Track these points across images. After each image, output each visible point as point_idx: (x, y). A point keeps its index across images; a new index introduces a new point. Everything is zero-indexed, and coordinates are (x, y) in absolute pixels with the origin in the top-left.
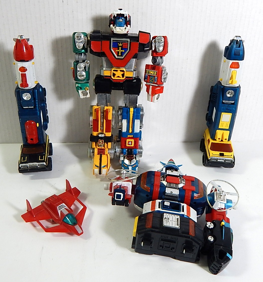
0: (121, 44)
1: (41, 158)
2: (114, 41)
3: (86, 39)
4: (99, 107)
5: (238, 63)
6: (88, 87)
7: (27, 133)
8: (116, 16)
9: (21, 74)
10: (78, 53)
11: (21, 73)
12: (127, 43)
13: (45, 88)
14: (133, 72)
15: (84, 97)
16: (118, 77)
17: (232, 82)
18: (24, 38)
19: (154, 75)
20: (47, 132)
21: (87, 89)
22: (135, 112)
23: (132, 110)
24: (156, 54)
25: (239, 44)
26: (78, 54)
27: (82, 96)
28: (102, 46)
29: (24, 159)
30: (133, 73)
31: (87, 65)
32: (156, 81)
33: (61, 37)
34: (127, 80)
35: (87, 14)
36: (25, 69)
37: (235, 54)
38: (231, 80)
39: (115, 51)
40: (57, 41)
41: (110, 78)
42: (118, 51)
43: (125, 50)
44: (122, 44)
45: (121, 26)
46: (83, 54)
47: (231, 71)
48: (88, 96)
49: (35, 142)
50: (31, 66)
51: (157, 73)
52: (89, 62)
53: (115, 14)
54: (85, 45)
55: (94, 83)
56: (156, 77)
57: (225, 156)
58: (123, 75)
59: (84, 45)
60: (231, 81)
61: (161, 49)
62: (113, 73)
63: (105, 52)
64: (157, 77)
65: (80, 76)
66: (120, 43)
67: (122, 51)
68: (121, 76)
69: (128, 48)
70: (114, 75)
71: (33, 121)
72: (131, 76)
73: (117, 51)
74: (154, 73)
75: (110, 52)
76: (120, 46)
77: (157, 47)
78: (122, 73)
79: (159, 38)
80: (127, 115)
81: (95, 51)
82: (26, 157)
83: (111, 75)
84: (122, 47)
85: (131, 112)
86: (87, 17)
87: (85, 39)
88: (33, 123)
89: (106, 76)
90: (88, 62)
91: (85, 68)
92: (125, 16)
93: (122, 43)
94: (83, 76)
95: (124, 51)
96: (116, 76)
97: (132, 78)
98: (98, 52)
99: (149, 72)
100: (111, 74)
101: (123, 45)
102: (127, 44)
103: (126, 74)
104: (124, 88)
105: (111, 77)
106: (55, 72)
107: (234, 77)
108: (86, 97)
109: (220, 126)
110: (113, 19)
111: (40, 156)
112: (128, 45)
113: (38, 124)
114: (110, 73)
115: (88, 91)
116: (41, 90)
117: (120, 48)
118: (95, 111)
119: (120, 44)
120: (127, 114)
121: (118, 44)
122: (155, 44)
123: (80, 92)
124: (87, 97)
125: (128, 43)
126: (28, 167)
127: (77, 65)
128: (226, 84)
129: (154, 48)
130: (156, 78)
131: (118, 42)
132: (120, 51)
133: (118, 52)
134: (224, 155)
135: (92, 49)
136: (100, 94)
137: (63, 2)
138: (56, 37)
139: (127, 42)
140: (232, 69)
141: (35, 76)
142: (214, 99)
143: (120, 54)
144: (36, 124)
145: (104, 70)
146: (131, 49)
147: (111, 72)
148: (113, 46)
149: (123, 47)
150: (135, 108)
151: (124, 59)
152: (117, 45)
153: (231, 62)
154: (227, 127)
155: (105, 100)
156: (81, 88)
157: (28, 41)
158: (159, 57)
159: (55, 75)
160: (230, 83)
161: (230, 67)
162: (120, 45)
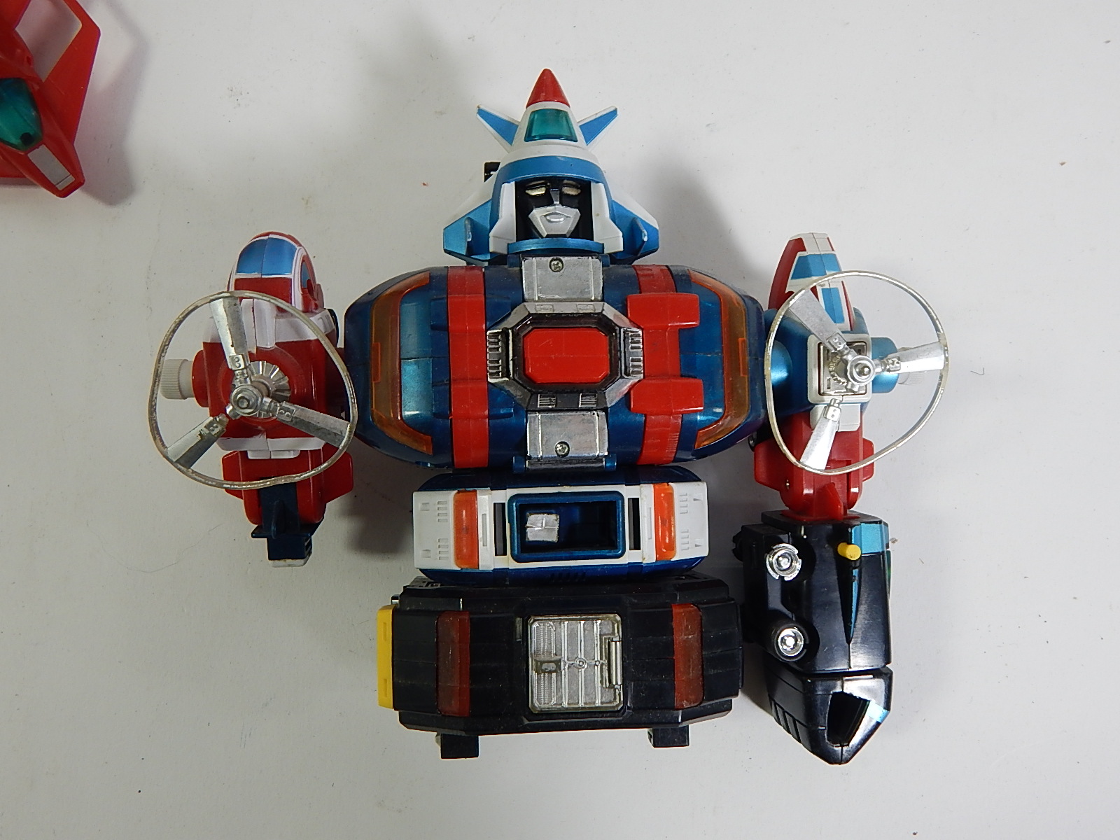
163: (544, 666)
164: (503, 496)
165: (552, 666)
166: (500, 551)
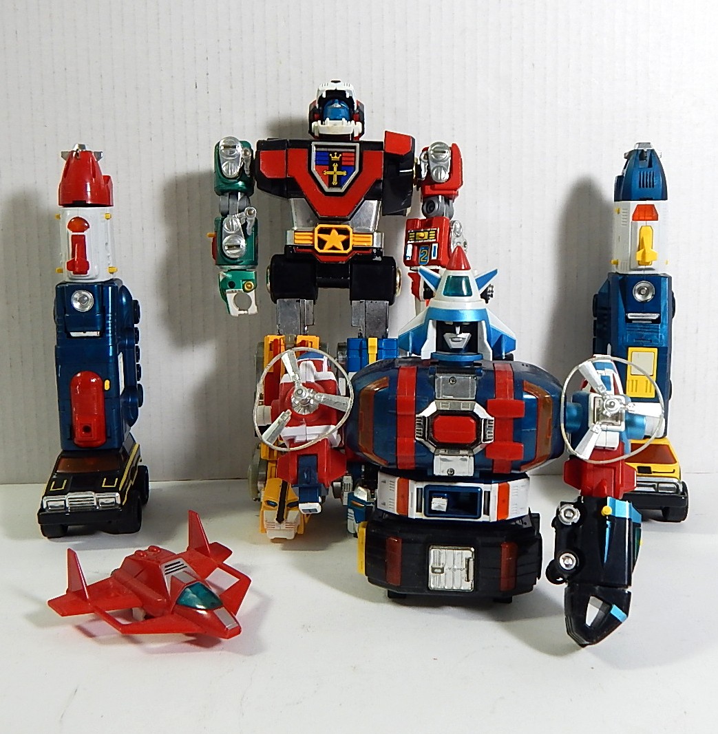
0: (338, 156)
1: (109, 482)
2: (318, 149)
3: (248, 153)
4: (283, 338)
5: (653, 205)
6: (252, 283)
7: (74, 409)
8: (324, 96)
9: (73, 236)
10: (227, 191)
11: (71, 233)
12: (352, 152)
13: (136, 302)
14: (373, 234)
15: (242, 312)
16: (334, 248)
17: (644, 253)
18: (87, 149)
19: (430, 241)
20: (134, 430)
21: (249, 286)
22: (382, 349)
23: (373, 342)
24: (433, 189)
25: (648, 159)
26: (228, 194)
27: (235, 311)
28: (289, 162)
29: (58, 485)
30: (371, 236)
31: (250, 219)
32: (434, 256)
33: (187, 174)
34: (356, 255)
35: (255, 115)
36: (86, 225)
37: (642, 185)
38: (641, 251)
39: (321, 173)
40: (177, 185)
41: (310, 250)
42: (331, 173)
43: (350, 169)
44: (340, 155)
45: (338, 117)
46: (239, 193)
47: (636, 228)
48: (253, 309)
49: (96, 438)
50: (102, 222)
51: (436, 233)
52: (254, 212)
53: (323, 91)
54: (245, 169)
55: (269, 275)
56: (433, 245)
57: (654, 472)
58: (346, 244)
59: (242, 169)
60: (641, 255)
61: (444, 176)
62: (319, 238)
63: (296, 177)
64: (436, 245)
65: (230, 247)
66: (336, 153)
67: (340, 173)
68: (341, 247)
69: (354, 166)
70: (322, 243)
71: (96, 375)
72: (366, 244)
73: (327, 173)
74: (429, 234)
75: (310, 177)
76: (335, 162)
77: (432, 169)
78: (344, 237)
79: (436, 148)
80: (361, 359)
81: (269, 177)
82: (65, 481)
83: (313, 244)
84: (339, 162)
85: (371, 347)
86: (256, 123)
87: (245, 154)
88: (94, 380)
89: (301, 247)
90: (252, 212)
91: (244, 226)
92: (348, 96)
93: (341, 153)
94: (238, 246)
95: (344, 173)
96: (328, 246)
97: (370, 252)
98: (279, 177)
99: (415, 235)
100: (313, 240)
101: (343, 159)
102: (353, 155)
103: (353, 241)
104: (349, 278)
105: (312, 247)
106: (168, 266)
107: (647, 244)
108: (246, 312)
109: (630, 390)
110: (317, 107)
111: (105, 479)
112: (355, 157)
113: (107, 383)
114: (311, 238)
115: (252, 295)
116: (124, 300)
117: (335, 166)
118: (271, 350)
119: (333, 156)
120: (361, 355)
121: (331, 155)
122: (428, 162)
123: (230, 297)
124: (249, 313)
125: (355, 153)
126: (66, 508)
127: (223, 219)
128: (628, 268)
129: (425, 171)
130: (435, 247)
131: (329, 150)
132: (335, 173)
133: (331, 177)
134: (652, 470)
135: (264, 172)
136: (285, 300)
137: (196, 87)
138: (176, 173)
139: (353, 150)
140: (640, 223)
141: (110, 251)
142: (604, 326)
143: (335, 182)
144: (102, 382)
145: (295, 231)
146: (364, 169)
147: (313, 236)
148: (316, 161)
149: (343, 163)
150: (383, 338)
151: (346, 196)
152: (327, 159)
153: (634, 204)
154: (650, 391)
155: (299, 318)
156: (232, 285)
157: (98, 159)
158: (440, 197)
159: (167, 274)
160: (639, 258)
161: (633, 220)
162: (336, 157)
163: (436, 570)
164: (422, 485)
165: (440, 571)
166: (419, 510)
